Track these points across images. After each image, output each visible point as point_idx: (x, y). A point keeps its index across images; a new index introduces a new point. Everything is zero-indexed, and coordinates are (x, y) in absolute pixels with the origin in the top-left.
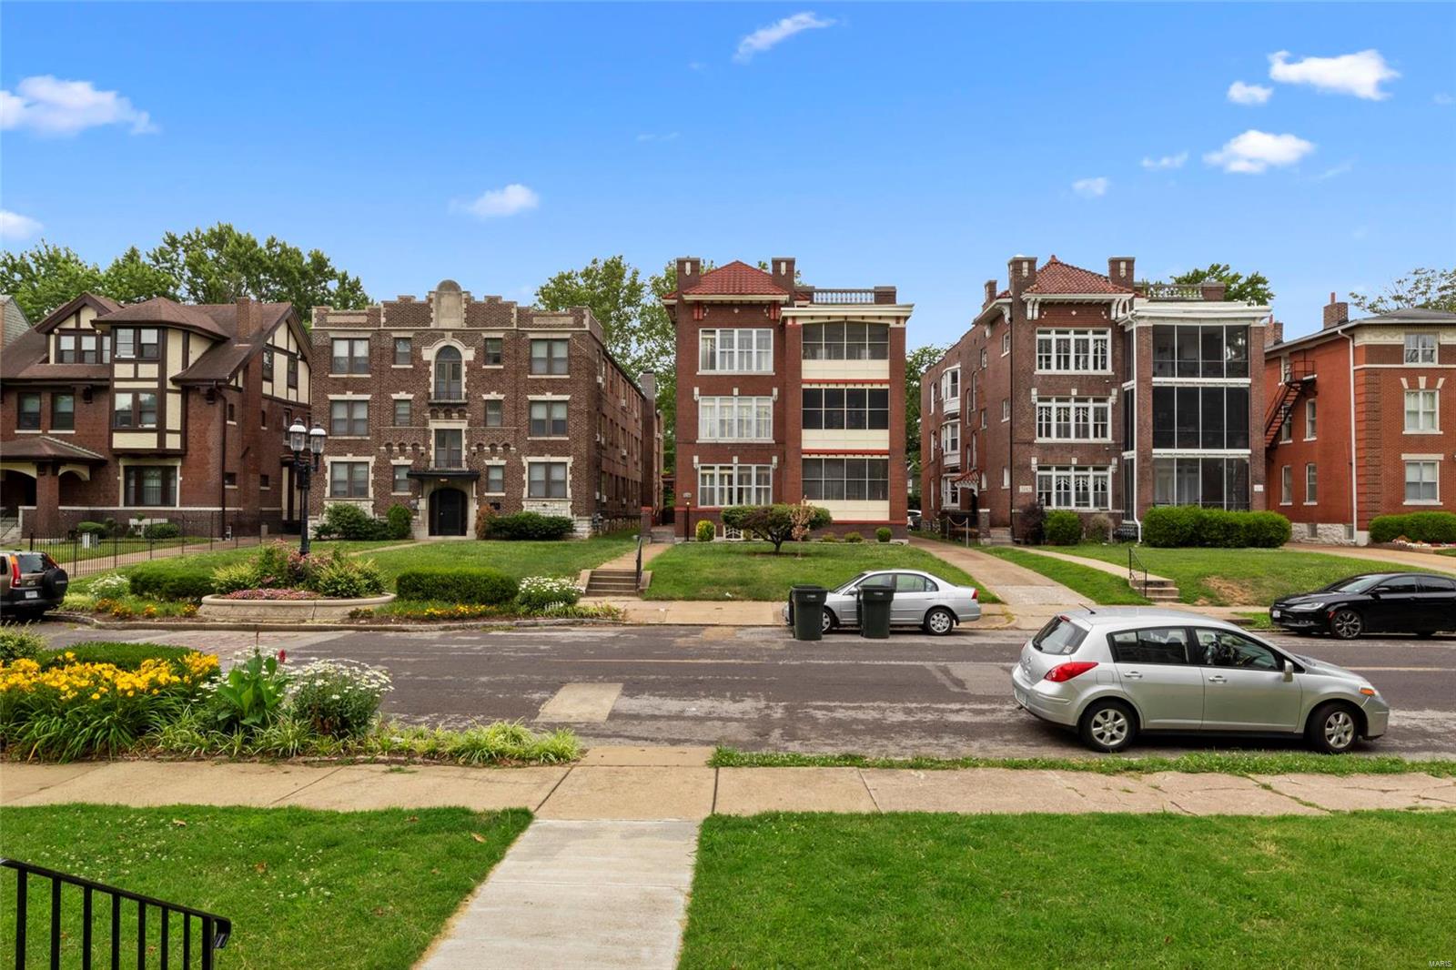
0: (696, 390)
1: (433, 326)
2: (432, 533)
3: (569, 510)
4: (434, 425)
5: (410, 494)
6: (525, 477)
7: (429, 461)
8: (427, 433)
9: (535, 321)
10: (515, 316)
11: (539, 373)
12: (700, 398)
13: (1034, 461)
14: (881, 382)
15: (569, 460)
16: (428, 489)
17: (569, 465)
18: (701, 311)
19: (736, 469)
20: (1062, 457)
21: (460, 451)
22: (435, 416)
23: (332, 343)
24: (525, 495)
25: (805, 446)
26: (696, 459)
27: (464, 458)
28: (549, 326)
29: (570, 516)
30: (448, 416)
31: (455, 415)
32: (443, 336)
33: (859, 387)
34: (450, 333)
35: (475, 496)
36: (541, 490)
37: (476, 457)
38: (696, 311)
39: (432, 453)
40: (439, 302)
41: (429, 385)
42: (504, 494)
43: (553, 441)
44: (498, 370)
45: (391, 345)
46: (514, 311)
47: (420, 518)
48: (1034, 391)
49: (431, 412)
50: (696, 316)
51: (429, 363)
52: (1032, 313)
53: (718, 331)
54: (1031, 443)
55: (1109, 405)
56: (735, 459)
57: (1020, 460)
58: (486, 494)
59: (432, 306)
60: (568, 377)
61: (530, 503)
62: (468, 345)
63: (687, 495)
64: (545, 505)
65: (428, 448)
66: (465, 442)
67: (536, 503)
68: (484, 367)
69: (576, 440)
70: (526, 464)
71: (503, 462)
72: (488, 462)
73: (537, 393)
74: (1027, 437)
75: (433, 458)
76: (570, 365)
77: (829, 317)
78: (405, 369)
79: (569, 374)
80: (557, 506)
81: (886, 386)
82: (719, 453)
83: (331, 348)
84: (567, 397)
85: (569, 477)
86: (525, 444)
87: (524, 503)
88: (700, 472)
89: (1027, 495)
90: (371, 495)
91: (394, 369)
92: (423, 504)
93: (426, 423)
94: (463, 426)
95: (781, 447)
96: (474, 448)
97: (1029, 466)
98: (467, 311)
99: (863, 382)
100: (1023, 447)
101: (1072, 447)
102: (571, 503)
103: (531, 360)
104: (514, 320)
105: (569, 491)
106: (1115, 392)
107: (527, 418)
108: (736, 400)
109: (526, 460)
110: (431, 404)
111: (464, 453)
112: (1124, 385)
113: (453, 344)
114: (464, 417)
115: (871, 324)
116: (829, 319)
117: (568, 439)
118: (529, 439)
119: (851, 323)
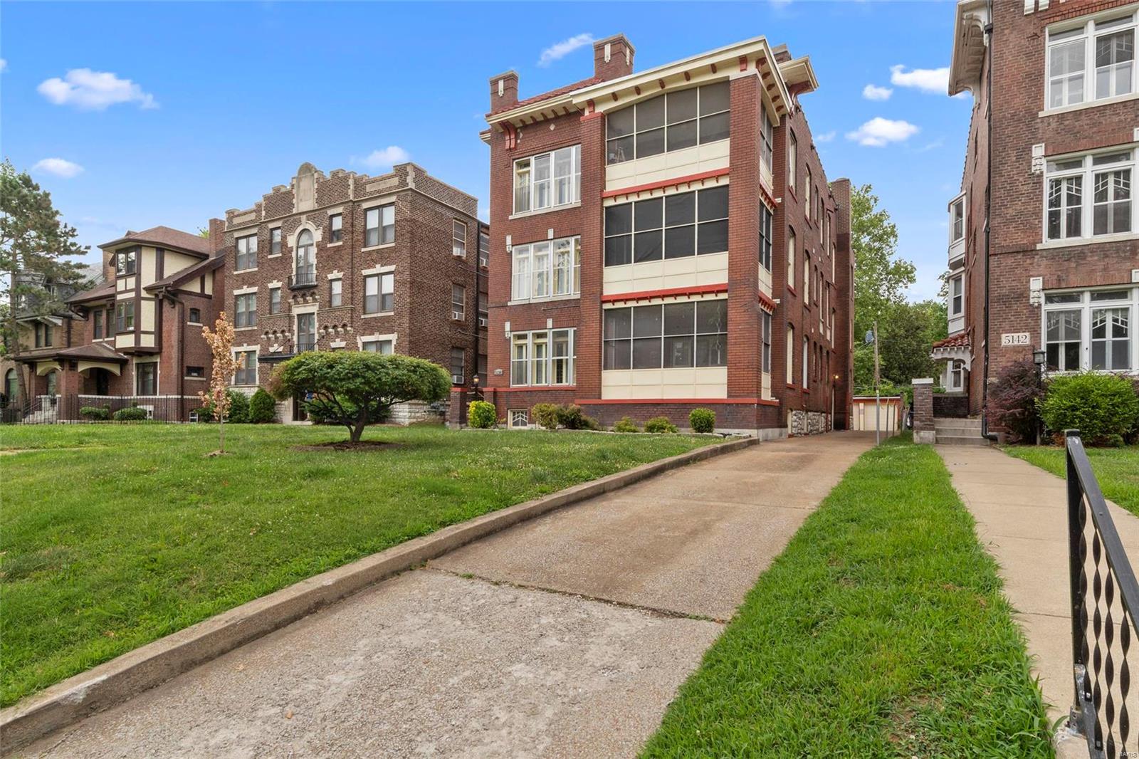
0: (509, 240)
1: (295, 211)
2: (295, 418)
4: (295, 311)
7: (293, 346)
8: (290, 318)
9: (368, 188)
10: (352, 187)
11: (372, 245)
12: (513, 250)
13: (1036, 284)
14: (717, 175)
15: (393, 337)
17: (394, 343)
18: (513, 136)
19: (550, 335)
20: (1105, 269)
21: (313, 334)
22: (296, 300)
23: (237, 243)
26: (508, 326)
27: (316, 342)
28: (378, 192)
30: (305, 300)
31: (309, 298)
32: (301, 220)
33: (684, 189)
34: (306, 216)
37: (324, 340)
38: (507, 138)
39: (295, 339)
40: (299, 187)
41: (293, 270)
43: (381, 317)
44: (339, 247)
45: (268, 237)
46: (351, 182)
47: (286, 403)
48: (1039, 151)
49: (294, 297)
51: (292, 249)
53: (532, 159)
54: (1028, 251)
56: (550, 323)
57: (1003, 286)
59: (294, 191)
60: (395, 244)
62: (318, 226)
63: (499, 371)
65: (293, 335)
66: (316, 325)
68: (329, 245)
69: (399, 315)
71: (343, 344)
72: (333, 345)
73: (370, 267)
74: (1021, 239)
75: (296, 343)
76: (396, 231)
78: (277, 258)
79: (395, 241)
81: (724, 181)
82: (531, 315)
83: (236, 246)
84: (394, 268)
86: (360, 323)
88: (513, 342)
89: (1017, 350)
90: (257, 382)
91: (271, 259)
93: (290, 310)
94: (315, 309)
96: (323, 331)
97: (1023, 295)
98: (318, 191)
99: (689, 181)
100: (1010, 261)
101: (1133, 247)
103: (366, 232)
104: (351, 191)
107: (361, 294)
108: (551, 244)
110: (293, 290)
111: (316, 336)
113: (307, 226)
114: (315, 300)
115: (704, 87)
116: (639, 94)
117: (392, 313)
118: (362, 317)
119: (672, 94)
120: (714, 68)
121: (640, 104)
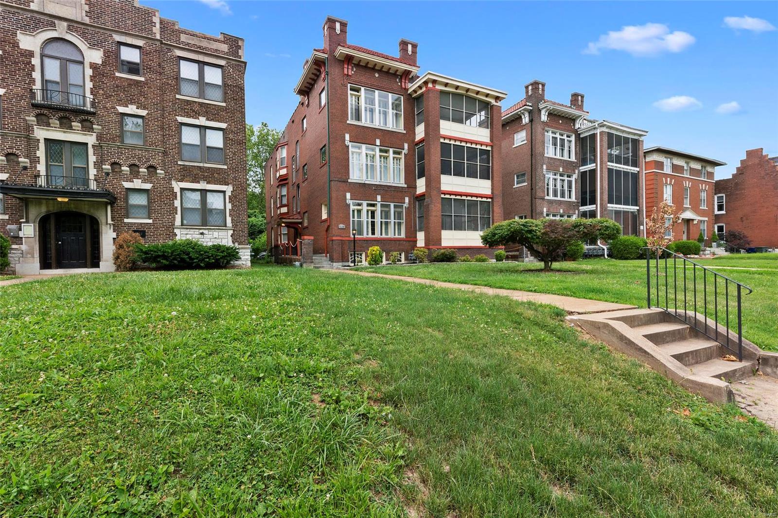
0: (347, 137)
1: (35, 7)
2: (45, 264)
3: (230, 239)
4: (41, 134)
5: (7, 217)
6: (177, 203)
7: (37, 176)
8: (31, 143)
9: (183, 38)
10: (158, 25)
11: (188, 93)
12: (350, 144)
13: (545, 210)
14: (486, 144)
16: (36, 212)
17: (228, 194)
18: (350, 67)
19: (379, 205)
20: (556, 208)
21: (86, 170)
22: (43, 120)
24: (178, 222)
25: (444, 188)
26: (348, 195)
27: (92, 177)
28: (200, 47)
29: (230, 244)
30: (65, 124)
31: (76, 125)
32: (53, 25)
33: (474, 146)
34: (65, 24)
35: (110, 221)
36: (197, 218)
37: (111, 177)
38: (346, 66)
39: (41, 168)
41: (33, 81)
42: (150, 221)
43: (209, 168)
44: (138, 82)
46: (156, 20)
47: (24, 247)
48: (545, 167)
49: (37, 116)
50: (346, 72)
51: (31, 54)
52: (544, 117)
53: (363, 89)
54: (543, 199)
55: (573, 179)
56: (379, 198)
57: (538, 209)
58: (126, 220)
60: (224, 104)
61: (184, 231)
62: (93, 46)
63: (341, 226)
64: (202, 234)
65: (35, 160)
66: (92, 159)
67: (192, 231)
68: (117, 74)
69: (235, 170)
70: (177, 190)
71: (148, 186)
72: (127, 185)
73: (189, 116)
74: (542, 195)
75: (43, 172)
76: (225, 93)
77: (457, 87)
79: (225, 102)
80: (216, 234)
81: (489, 148)
82: (365, 191)
84: (224, 125)
85: (229, 206)
86: (175, 169)
87: (176, 231)
88: (352, 207)
92: (29, 230)
93: (29, 129)
94: (91, 139)
95: (411, 190)
96: (107, 167)
97: (542, 213)
98: (89, 3)
99: (476, 143)
100: (540, 201)
101: (560, 202)
102: (232, 232)
103: (177, 78)
104: (157, 29)
105: (229, 220)
106: (577, 171)
107: (175, 140)
108: (378, 149)
109: (177, 186)
110: (35, 106)
111: (93, 172)
112: (580, 168)
113: (69, 37)
114: (91, 129)
115: (480, 101)
116: (456, 89)
117: (225, 167)
118: (179, 163)
119: (468, 97)
120: (487, 95)
121: (454, 94)
